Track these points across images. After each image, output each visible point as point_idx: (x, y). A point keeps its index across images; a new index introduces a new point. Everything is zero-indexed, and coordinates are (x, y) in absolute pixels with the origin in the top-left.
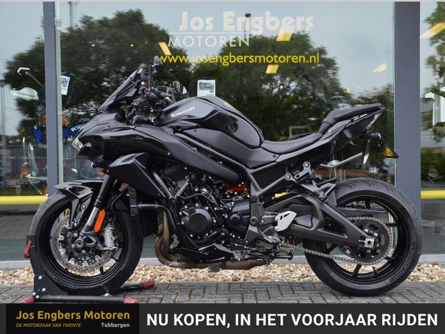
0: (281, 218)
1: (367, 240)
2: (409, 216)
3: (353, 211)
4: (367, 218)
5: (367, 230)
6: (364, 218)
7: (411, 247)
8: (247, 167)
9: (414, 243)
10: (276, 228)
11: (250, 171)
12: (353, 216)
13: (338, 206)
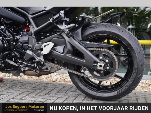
0: (45, 46)
1: (99, 64)
2: (133, 50)
3: (92, 44)
4: (102, 49)
5: (101, 58)
6: (99, 49)
7: (134, 71)
8: (28, 13)
9: (136, 69)
10: (42, 52)
11: (30, 17)
12: (92, 48)
13: (82, 40)
